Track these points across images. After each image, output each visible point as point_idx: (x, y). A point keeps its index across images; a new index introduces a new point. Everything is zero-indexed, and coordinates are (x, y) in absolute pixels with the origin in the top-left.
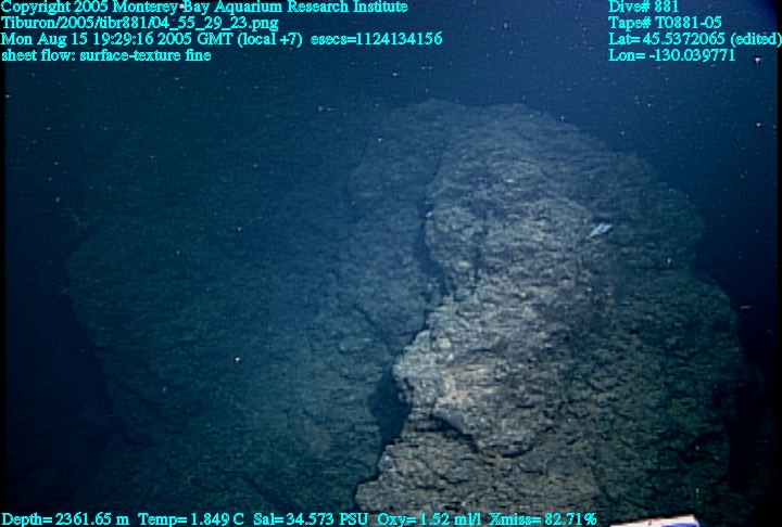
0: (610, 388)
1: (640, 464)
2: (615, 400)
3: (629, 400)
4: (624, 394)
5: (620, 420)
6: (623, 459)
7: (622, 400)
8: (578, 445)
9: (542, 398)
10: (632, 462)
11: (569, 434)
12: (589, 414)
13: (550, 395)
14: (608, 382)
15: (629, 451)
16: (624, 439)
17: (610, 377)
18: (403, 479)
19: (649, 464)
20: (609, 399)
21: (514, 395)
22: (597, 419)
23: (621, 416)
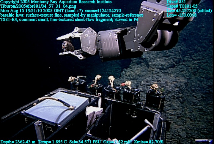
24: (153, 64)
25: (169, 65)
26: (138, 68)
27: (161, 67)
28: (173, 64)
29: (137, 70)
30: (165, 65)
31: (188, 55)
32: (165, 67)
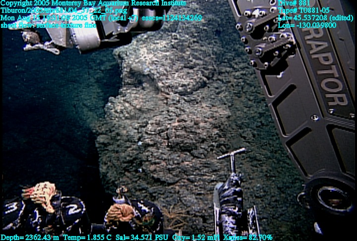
0: (243, 69)
1: (256, 110)
2: (245, 75)
3: (252, 76)
4: (251, 72)
5: (247, 87)
6: (246, 107)
7: (249, 75)
8: (222, 95)
9: (201, 62)
10: (251, 109)
11: (217, 88)
12: (230, 82)
13: (206, 62)
14: (242, 65)
15: (250, 103)
16: (248, 97)
17: (243, 62)
18: (118, 115)
19: (260, 110)
20: (242, 74)
21: (183, 57)
22: (234, 85)
23: (248, 84)
24: (167, 85)
25: (196, 84)
26: (138, 96)
27: (183, 91)
28: (203, 80)
29: (136, 98)
30: (189, 85)
31: (226, 60)
32: (189, 88)
